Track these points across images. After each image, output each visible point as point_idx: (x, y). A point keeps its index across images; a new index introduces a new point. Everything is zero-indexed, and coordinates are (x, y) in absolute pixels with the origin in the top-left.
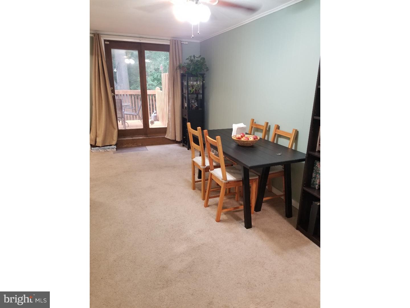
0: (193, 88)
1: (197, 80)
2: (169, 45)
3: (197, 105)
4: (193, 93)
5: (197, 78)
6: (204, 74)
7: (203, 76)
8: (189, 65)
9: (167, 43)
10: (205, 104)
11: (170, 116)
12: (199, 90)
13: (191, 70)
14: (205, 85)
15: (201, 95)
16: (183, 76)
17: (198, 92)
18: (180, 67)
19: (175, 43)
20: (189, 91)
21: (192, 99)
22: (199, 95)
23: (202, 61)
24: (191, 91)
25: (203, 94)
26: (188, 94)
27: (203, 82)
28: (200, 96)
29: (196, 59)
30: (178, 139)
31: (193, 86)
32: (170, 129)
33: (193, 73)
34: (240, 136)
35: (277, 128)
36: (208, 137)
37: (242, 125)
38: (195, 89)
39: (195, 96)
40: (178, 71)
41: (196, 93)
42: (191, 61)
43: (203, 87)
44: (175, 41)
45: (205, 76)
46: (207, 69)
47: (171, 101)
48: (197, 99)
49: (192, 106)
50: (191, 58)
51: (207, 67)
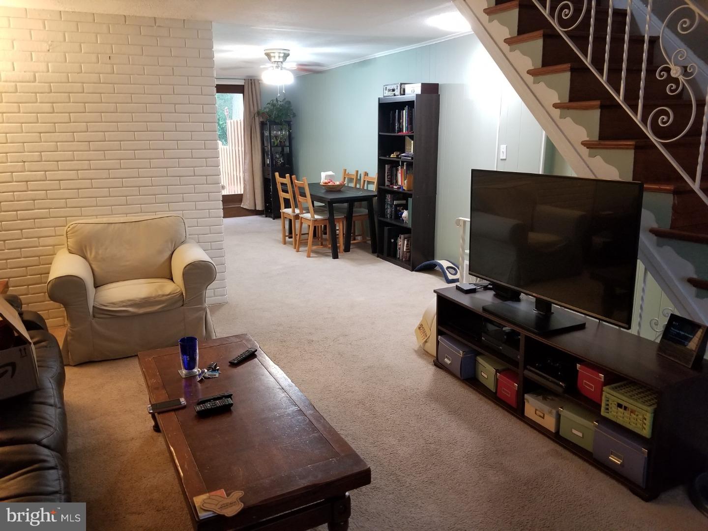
0: (277, 140)
1: (281, 129)
2: (243, 86)
3: (282, 161)
4: (277, 146)
5: (281, 126)
6: (291, 121)
7: (289, 124)
8: (271, 111)
9: (241, 83)
10: (294, 159)
11: (247, 177)
12: (284, 142)
13: (273, 116)
14: (293, 135)
15: (288, 148)
16: (263, 125)
17: (284, 144)
18: (258, 113)
19: (251, 83)
20: (272, 143)
21: (276, 153)
22: (285, 148)
23: (287, 106)
24: (274, 143)
25: (290, 146)
26: (271, 147)
27: (289, 131)
28: (287, 150)
29: (279, 103)
30: (260, 207)
31: (276, 137)
32: (248, 196)
33: (277, 121)
34: (326, 181)
35: (365, 175)
36: (296, 181)
37: (330, 173)
38: (280, 141)
39: (280, 149)
40: (257, 118)
41: (280, 144)
42: (274, 105)
43: (290, 138)
44: (251, 80)
45: (291, 123)
46: (294, 115)
47: (248, 157)
48: (282, 153)
49: (277, 162)
50: (273, 102)
51: (295, 112)
